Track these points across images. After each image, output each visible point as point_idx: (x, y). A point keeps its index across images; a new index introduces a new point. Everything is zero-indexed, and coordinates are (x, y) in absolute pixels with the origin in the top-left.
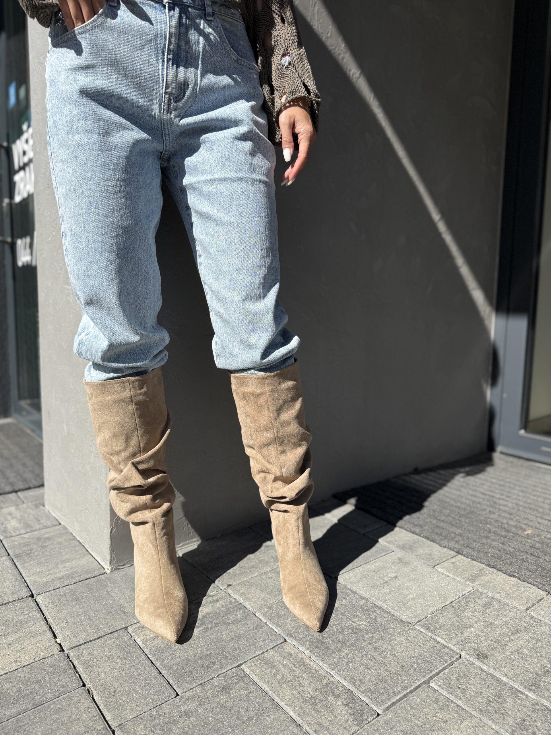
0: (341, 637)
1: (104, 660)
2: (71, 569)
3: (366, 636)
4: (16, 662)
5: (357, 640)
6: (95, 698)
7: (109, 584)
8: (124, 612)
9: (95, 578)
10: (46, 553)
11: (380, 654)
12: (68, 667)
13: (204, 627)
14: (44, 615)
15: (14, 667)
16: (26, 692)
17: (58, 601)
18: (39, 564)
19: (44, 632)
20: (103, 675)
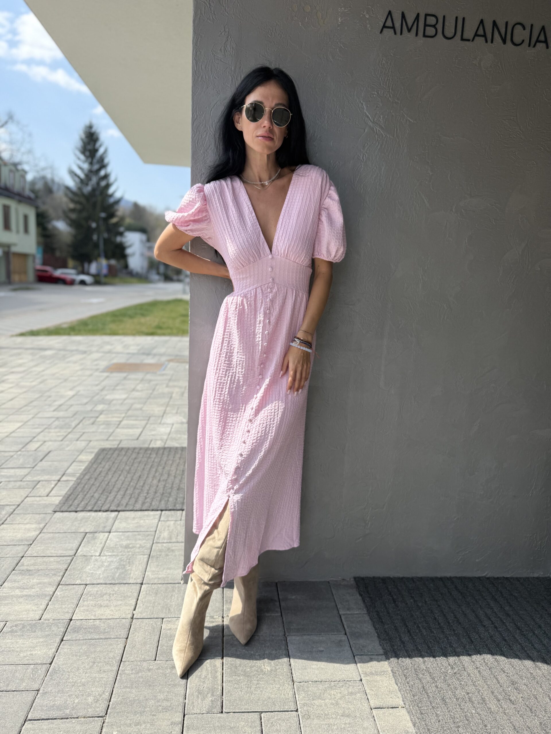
0: (248, 670)
1: (142, 630)
2: (168, 574)
4: (113, 615)
5: (254, 675)
6: (126, 646)
7: (176, 591)
8: (169, 609)
9: (174, 585)
10: (165, 560)
11: (255, 688)
12: (127, 627)
14: (139, 596)
15: (111, 617)
16: (107, 631)
17: (150, 591)
18: (158, 566)
19: (132, 605)
20: (136, 637)
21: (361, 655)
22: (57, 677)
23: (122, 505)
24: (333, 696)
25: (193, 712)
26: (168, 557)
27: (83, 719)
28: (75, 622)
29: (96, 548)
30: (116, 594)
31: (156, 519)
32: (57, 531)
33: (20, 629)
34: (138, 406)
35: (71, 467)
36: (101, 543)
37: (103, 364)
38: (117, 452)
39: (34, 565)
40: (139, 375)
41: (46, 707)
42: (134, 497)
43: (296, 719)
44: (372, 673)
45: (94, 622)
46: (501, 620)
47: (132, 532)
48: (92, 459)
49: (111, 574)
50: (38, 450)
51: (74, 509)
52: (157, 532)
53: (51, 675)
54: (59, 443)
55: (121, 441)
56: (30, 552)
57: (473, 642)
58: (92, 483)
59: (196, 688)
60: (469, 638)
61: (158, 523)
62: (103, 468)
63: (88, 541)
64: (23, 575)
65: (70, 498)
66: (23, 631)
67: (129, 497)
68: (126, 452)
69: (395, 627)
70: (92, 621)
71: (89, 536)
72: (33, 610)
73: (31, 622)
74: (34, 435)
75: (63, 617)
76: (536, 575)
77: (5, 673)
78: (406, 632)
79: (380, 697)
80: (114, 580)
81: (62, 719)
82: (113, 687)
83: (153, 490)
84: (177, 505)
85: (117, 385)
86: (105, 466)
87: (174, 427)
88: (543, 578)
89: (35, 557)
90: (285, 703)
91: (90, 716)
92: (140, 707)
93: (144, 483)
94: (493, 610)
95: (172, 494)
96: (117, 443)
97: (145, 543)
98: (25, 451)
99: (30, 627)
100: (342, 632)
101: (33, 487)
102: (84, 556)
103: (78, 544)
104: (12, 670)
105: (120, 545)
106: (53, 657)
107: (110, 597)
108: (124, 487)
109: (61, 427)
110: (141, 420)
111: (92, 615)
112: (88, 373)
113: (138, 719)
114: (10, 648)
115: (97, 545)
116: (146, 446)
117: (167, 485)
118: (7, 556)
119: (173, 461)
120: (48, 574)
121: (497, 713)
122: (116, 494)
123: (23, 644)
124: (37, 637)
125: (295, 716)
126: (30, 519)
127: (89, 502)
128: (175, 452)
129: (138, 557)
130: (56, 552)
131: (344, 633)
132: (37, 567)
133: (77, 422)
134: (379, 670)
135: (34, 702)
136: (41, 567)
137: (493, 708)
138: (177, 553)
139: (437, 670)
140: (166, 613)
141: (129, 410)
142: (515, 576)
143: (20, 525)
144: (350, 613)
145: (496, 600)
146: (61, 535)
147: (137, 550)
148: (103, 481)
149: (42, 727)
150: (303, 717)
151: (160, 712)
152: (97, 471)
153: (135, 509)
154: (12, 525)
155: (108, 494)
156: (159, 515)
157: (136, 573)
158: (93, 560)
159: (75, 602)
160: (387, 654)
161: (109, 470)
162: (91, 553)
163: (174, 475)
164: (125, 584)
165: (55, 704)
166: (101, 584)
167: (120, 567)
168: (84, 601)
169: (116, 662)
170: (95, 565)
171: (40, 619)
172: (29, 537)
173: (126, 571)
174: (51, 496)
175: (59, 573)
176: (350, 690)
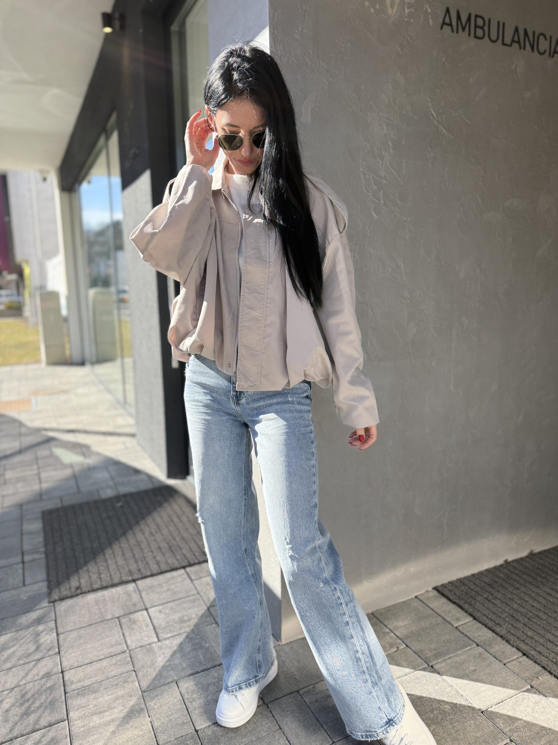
0: (432, 715)
1: (288, 713)
3: (448, 717)
5: (442, 719)
11: (456, 732)
20: (289, 723)
21: (509, 662)
23: (134, 572)
24: (524, 712)
28: (205, 732)
29: (146, 633)
31: (186, 580)
32: (78, 627)
35: (25, 542)
36: (147, 626)
38: (69, 512)
39: (86, 677)
42: (139, 559)
44: (534, 677)
47: (172, 601)
48: (43, 526)
49: (193, 659)
51: (78, 592)
52: (202, 594)
55: (61, 498)
56: (67, 663)
61: (192, 583)
62: (69, 534)
63: (129, 628)
64: (84, 696)
67: (134, 561)
68: (82, 509)
69: (511, 624)
71: (124, 621)
72: (139, 736)
75: (184, 731)
80: (205, 665)
83: (154, 546)
86: (69, 530)
89: (80, 666)
95: (181, 546)
96: (58, 501)
97: (199, 610)
100: (473, 645)
102: (141, 647)
103: (121, 634)
105: (172, 621)
110: (62, 469)
115: (145, 629)
116: (97, 497)
117: (165, 537)
118: (40, 677)
120: (117, 685)
122: (114, 561)
126: (27, 621)
127: (89, 579)
129: (207, 629)
130: (101, 652)
131: (475, 645)
132: (93, 680)
136: (97, 678)
140: (295, 684)
141: (37, 459)
144: (463, 623)
146: (88, 630)
147: (198, 622)
153: (153, 573)
156: (186, 574)
158: (156, 649)
159: (181, 706)
162: (145, 640)
166: (192, 674)
170: (163, 653)
173: (207, 649)
174: (30, 584)
175: (130, 678)
176: (533, 700)
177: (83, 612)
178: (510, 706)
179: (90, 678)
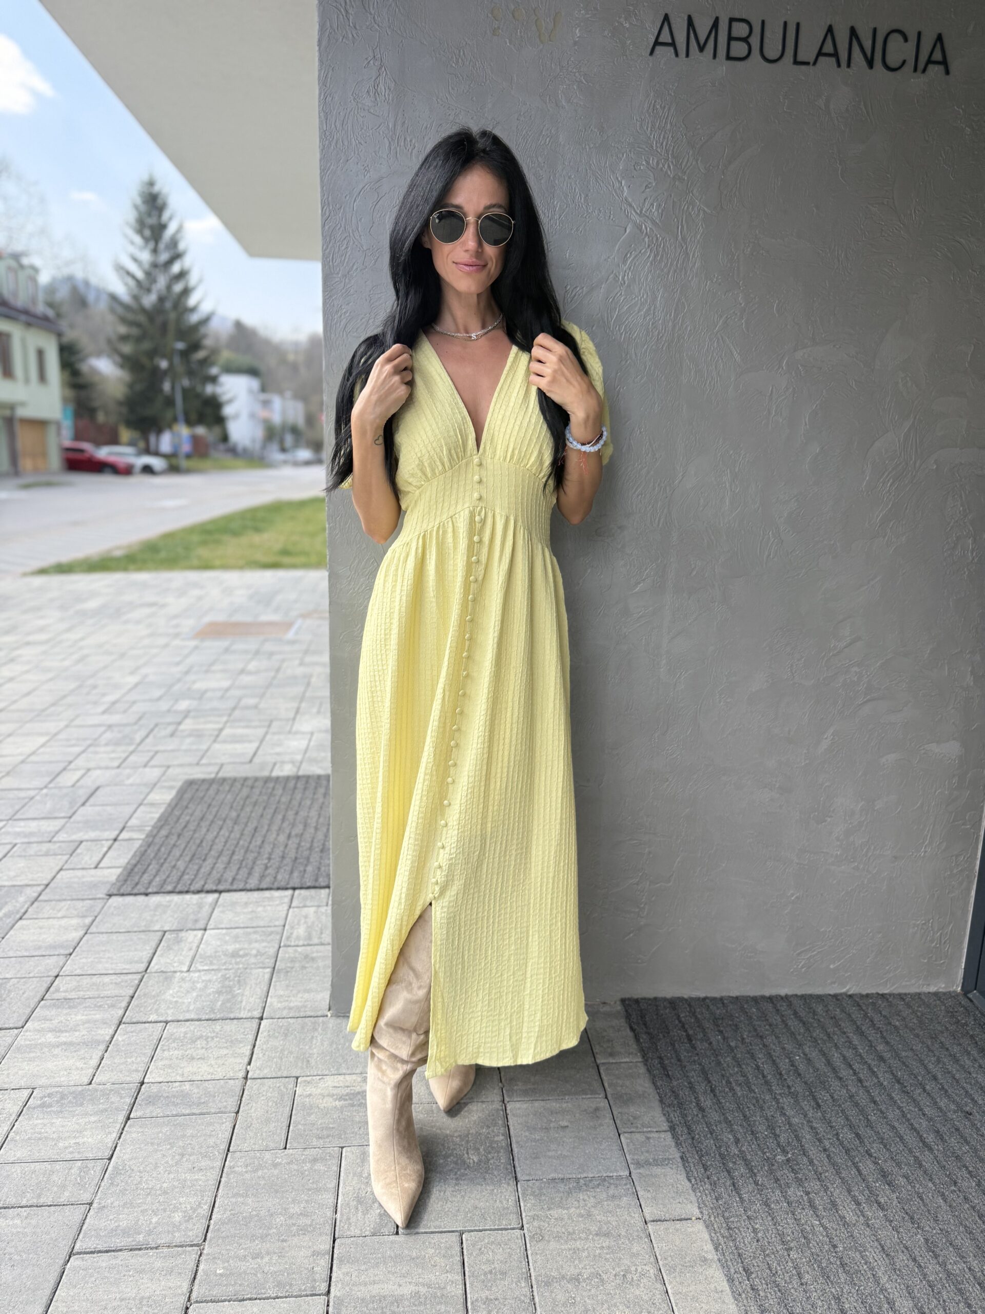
1: (262, 1098)
2: (305, 1002)
4: (212, 1074)
5: (451, 1170)
6: (237, 1126)
7: (320, 1029)
8: (308, 1061)
9: (315, 1019)
10: (300, 976)
11: (453, 1191)
12: (238, 1094)
13: (351, 1102)
14: (256, 1040)
15: (209, 1077)
16: (203, 1101)
17: (274, 1030)
18: (288, 986)
19: (245, 1056)
20: (253, 1110)
21: (630, 1132)
22: (122, 1181)
23: (226, 881)
24: (582, 1202)
25: (349, 1233)
26: (305, 972)
27: (166, 1250)
28: (150, 1087)
29: (182, 958)
30: (217, 1037)
31: (284, 905)
32: (114, 930)
33: (58, 1102)
34: (252, 701)
35: (136, 815)
36: (191, 949)
37: (188, 624)
38: (215, 786)
39: (77, 989)
40: (252, 644)
41: (105, 1230)
42: (246, 866)
43: (520, 1241)
44: (648, 1163)
45: (180, 1086)
46: (870, 1068)
47: (244, 928)
48: (172, 800)
49: (208, 1003)
50: (78, 784)
51: (143, 890)
52: (287, 927)
53: (111, 1178)
54: (114, 772)
55: (222, 765)
56: (69, 968)
57: (819, 1106)
58: (172, 842)
59: (354, 1193)
60: (814, 1099)
61: (288, 910)
62: (192, 815)
63: (168, 946)
64: (58, 1008)
65: (136, 870)
66: (62, 1104)
67: (238, 866)
68: (232, 786)
69: (690, 1083)
70: (177, 1084)
71: (169, 937)
72: (77, 1069)
73: (74, 1088)
74: (70, 759)
75: (128, 1079)
76: (932, 989)
77: (33, 1176)
78: (709, 1092)
79: (660, 1202)
80: (214, 1013)
81: (131, 1250)
82: (216, 1196)
83: (278, 852)
84: (321, 879)
85: (212, 664)
86: (194, 811)
87: (314, 738)
88: (944, 994)
89: (79, 975)
90: (501, 1215)
91: (178, 1244)
92: (260, 1228)
93: (263, 842)
94: (856, 1052)
95: (312, 860)
96: (215, 769)
97: (265, 947)
98: (55, 788)
99: (74, 1098)
100: (599, 1094)
101: (70, 852)
102: (162, 972)
103: (152, 951)
104: (46, 1171)
105: (223, 952)
106: (113, 1148)
107: (208, 1042)
108: (228, 850)
109: (117, 743)
110: (256, 727)
111: (177, 1074)
112: (162, 641)
113: (257, 1248)
114: (40, 1133)
115: (184, 953)
116: (266, 773)
117: (303, 844)
118: (31, 975)
119: (313, 800)
120: (100, 1006)
121: (855, 1225)
122: (214, 861)
123: (63, 1126)
124: (86, 1114)
125: (519, 1236)
126: (67, 909)
127: (168, 877)
128: (317, 783)
129: (254, 971)
130: (114, 966)
131: (602, 1095)
132: (81, 993)
133: (143, 733)
134: (660, 1157)
135: (84, 1223)
136: (88, 993)
137: (850, 1216)
138: (321, 964)
139: (757, 1155)
140: (302, 1068)
141: (234, 709)
142: (896, 992)
143: (51, 920)
144: (614, 1061)
145: (862, 1034)
146: (122, 937)
147: (253, 960)
148: (191, 838)
149: (99, 1264)
150: (532, 1237)
151: (294, 1235)
152: (181, 821)
153: (248, 887)
154: (36, 921)
155: (201, 862)
156: (290, 897)
157: (252, 1000)
158: (176, 980)
159: (149, 1052)
160: (674, 1129)
161: (202, 819)
162: (173, 967)
163: (314, 825)
164: (233, 1019)
165: (119, 1226)
166: (192, 1020)
167: (224, 991)
168: (164, 1050)
169: (219, 1153)
170: (181, 987)
171: (90, 1083)
172: (67, 941)
173: (234, 996)
174: (102, 868)
175: (121, 1003)
176: (611, 1192)
177: (132, 915)
178: (567, 1187)
179: (79, 991)
